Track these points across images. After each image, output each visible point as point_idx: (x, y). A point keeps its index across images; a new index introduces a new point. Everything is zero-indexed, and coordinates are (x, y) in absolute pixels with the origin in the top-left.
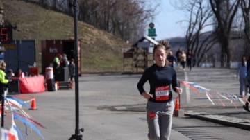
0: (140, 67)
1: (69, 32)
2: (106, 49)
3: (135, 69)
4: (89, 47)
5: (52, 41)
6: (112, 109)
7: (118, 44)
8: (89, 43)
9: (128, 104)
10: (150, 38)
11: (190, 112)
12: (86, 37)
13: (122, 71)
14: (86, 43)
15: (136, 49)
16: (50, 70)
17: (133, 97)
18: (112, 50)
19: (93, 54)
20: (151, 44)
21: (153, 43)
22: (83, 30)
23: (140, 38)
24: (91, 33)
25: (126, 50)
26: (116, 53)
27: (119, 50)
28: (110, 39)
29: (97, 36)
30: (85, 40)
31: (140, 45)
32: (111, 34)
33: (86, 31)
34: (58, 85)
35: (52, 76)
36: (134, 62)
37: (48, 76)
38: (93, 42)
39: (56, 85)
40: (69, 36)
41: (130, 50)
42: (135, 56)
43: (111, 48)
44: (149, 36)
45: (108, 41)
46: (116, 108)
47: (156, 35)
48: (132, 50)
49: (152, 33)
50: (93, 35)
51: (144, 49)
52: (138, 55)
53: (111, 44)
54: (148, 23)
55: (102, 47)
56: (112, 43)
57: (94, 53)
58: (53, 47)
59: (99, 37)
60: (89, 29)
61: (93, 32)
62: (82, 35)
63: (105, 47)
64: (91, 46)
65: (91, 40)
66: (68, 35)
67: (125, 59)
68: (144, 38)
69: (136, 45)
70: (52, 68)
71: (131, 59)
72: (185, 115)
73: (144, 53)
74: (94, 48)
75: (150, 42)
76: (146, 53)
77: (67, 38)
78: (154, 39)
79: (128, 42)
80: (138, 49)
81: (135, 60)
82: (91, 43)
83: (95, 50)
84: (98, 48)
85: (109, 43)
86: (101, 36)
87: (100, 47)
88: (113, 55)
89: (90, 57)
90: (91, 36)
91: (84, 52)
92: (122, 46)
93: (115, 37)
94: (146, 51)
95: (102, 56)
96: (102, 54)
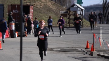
0: (71, 23)
3: (68, 25)
4: (39, 10)
5: (15, 5)
6: (51, 50)
7: (57, 8)
8: (39, 7)
9: (61, 47)
10: (78, 5)
11: (101, 53)
12: (37, 4)
14: (37, 7)
15: (69, 11)
16: (12, 24)
17: (65, 43)
18: (54, 12)
20: (79, 9)
21: (80, 8)
23: (72, 5)
25: (63, 12)
26: (56, 14)
27: (58, 12)
28: (53, 5)
29: (44, 2)
30: (36, 5)
31: (71, 9)
32: (54, 2)
34: (17, 34)
35: (14, 28)
36: (68, 20)
37: (11, 28)
38: (42, 7)
39: (16, 34)
40: (26, 2)
41: (65, 13)
42: (68, 16)
43: (53, 11)
44: (78, 3)
45: (51, 6)
46: (54, 49)
47: (82, 3)
48: (67, 12)
49: (80, 2)
50: (42, 2)
51: (74, 11)
52: (70, 16)
53: (53, 8)
55: (48, 10)
56: (54, 8)
57: (42, 14)
58: (15, 10)
59: (45, 4)
62: (35, 2)
63: (49, 10)
65: (40, 5)
68: (74, 5)
69: (69, 9)
70: (14, 23)
71: (66, 18)
72: (98, 55)
73: (74, 14)
74: (42, 10)
75: (78, 7)
76: (75, 14)
77: (25, 4)
78: (81, 5)
79: (64, 7)
81: (68, 19)
82: (41, 7)
83: (43, 12)
84: (45, 11)
85: (52, 7)
86: (47, 3)
87: (46, 10)
88: (54, 16)
89: (39, 16)
90: (40, 3)
91: (36, 13)
92: (60, 9)
93: (56, 3)
94: (75, 13)
95: (47, 16)
96: (47, 14)
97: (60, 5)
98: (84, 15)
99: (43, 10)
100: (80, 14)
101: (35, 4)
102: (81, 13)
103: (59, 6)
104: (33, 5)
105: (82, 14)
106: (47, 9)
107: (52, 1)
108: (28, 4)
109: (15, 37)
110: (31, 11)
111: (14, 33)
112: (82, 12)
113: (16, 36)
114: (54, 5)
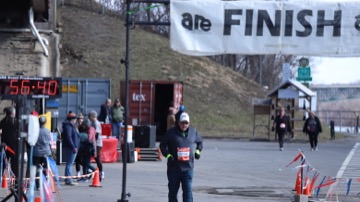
1: (168, 67)
2: (227, 98)
4: (200, 93)
5: (137, 83)
6: (213, 191)
7: (248, 90)
8: (199, 86)
12: (196, 77)
13: (251, 136)
14: (194, 87)
18: (238, 100)
19: (205, 106)
20: (301, 94)
21: (303, 92)
22: (192, 64)
23: (283, 82)
24: (205, 71)
26: (244, 105)
28: (236, 81)
29: (214, 75)
30: (193, 81)
31: (282, 94)
32: (239, 74)
33: (197, 67)
34: (139, 154)
38: (207, 86)
40: (168, 75)
41: (266, 103)
42: (273, 113)
43: (235, 96)
44: (299, 79)
45: (232, 85)
47: (311, 79)
48: (270, 102)
49: (305, 75)
50: (208, 74)
51: (289, 100)
53: (236, 91)
54: (299, 57)
55: (222, 94)
56: (238, 89)
57: (206, 103)
58: (138, 93)
59: (216, 78)
60: (202, 64)
61: (208, 68)
62: (189, 74)
63: (227, 94)
64: (203, 92)
65: (203, 82)
66: (165, 72)
67: (258, 116)
68: (288, 85)
69: (275, 94)
70: (131, 127)
71: (267, 116)
73: (289, 107)
74: (207, 95)
75: (298, 90)
77: (164, 79)
78: (307, 85)
79: (267, 87)
80: (278, 100)
82: (204, 88)
83: (209, 99)
84: (215, 96)
85: (233, 88)
86: (220, 76)
87: (218, 94)
88: (239, 109)
89: (200, 110)
90: (204, 75)
91: (191, 102)
92: (255, 94)
93: (245, 78)
94: (290, 104)
95: (220, 109)
96: (221, 106)
97: (255, 83)
98: (314, 109)
99: (210, 95)
100: (304, 108)
101: (191, 79)
102: (307, 105)
103: (254, 85)
104: (182, 83)
105: (310, 108)
106: (221, 92)
107: (234, 72)
108: (173, 78)
109: (134, 161)
110: (177, 96)
111: (131, 150)
112: (310, 101)
113: (136, 159)
114: (240, 83)
